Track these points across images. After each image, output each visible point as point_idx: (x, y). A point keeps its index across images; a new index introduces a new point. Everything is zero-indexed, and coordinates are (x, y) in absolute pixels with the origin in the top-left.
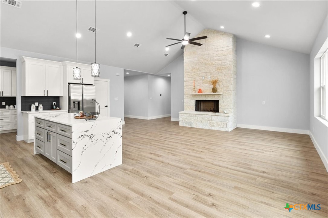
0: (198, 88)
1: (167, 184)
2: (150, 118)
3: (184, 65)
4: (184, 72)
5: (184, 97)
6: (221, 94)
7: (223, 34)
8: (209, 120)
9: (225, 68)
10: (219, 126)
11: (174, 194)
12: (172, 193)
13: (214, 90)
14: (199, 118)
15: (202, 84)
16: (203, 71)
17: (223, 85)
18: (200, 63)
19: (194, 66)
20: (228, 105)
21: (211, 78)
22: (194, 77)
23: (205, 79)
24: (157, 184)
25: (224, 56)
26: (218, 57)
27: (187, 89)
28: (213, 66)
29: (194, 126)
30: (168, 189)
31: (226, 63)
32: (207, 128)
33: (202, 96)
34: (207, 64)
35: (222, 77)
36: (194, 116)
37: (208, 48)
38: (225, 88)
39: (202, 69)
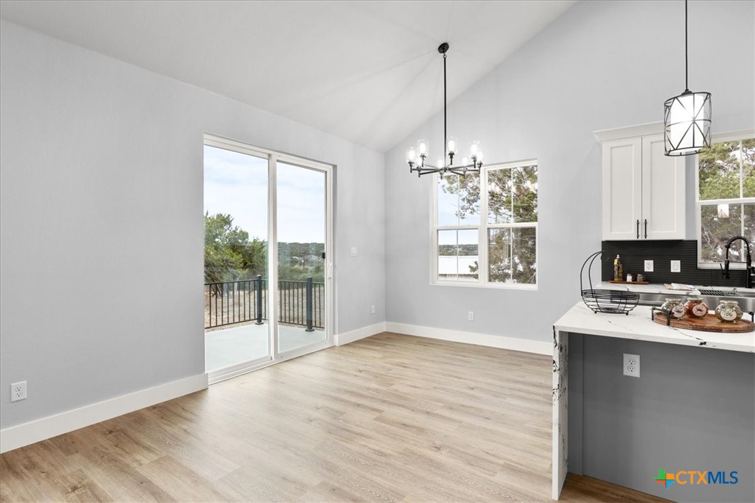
1: (386, 435)
11: (375, 417)
12: (377, 419)
24: (406, 432)
30: (383, 424)
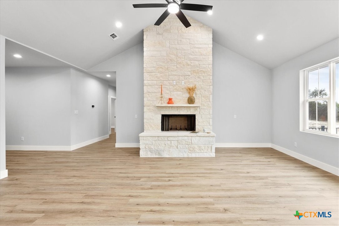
0: (167, 97)
2: (73, 147)
3: (144, 59)
4: (144, 71)
5: (145, 111)
6: (198, 107)
7: (201, 27)
8: (188, 143)
9: (204, 72)
10: (202, 151)
13: (191, 101)
14: (172, 142)
15: (173, 91)
16: (174, 73)
17: (200, 94)
18: (171, 60)
19: (161, 64)
20: (207, 121)
21: (185, 83)
22: (161, 80)
23: (176, 84)
25: (202, 55)
26: (194, 56)
27: (149, 98)
28: (188, 67)
29: (166, 155)
31: (204, 66)
32: (186, 156)
33: (173, 108)
34: (180, 63)
35: (200, 84)
36: (166, 139)
37: (181, 40)
38: (203, 98)
39: (173, 70)
